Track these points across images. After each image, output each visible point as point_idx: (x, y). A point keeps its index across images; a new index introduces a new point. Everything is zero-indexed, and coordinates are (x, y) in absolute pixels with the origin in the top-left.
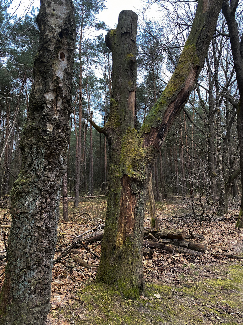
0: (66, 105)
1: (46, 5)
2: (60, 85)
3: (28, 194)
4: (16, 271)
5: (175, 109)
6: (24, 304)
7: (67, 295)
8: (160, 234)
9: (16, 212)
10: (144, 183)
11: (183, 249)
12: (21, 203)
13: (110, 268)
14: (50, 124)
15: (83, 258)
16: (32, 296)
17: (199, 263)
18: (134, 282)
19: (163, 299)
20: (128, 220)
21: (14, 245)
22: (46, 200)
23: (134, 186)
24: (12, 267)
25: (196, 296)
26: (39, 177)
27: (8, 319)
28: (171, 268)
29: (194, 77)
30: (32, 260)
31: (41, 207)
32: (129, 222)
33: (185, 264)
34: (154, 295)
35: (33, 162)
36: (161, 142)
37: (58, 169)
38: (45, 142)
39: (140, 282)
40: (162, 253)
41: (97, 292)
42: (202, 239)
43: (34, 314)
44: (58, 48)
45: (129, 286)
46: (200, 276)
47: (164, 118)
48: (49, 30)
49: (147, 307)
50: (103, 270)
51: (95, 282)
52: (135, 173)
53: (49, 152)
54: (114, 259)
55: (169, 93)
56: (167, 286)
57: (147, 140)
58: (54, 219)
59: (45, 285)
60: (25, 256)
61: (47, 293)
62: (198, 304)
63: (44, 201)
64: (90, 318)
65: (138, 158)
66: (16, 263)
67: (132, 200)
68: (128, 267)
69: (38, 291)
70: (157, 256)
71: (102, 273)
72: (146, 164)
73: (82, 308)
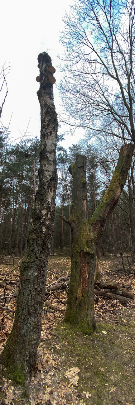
0: (52, 216)
1: (43, 165)
2: (50, 206)
3: (31, 268)
4: (22, 317)
5: (110, 209)
6: (27, 338)
7: (47, 332)
8: (102, 285)
9: (23, 279)
10: (94, 255)
11: (119, 297)
12: (26, 273)
13: (73, 313)
14: (44, 227)
15: (51, 303)
16: (31, 333)
17: (130, 307)
18: (89, 322)
19: (108, 334)
20: (84, 280)
21: (21, 300)
22: (41, 271)
23: (88, 258)
24: (20, 314)
25: (130, 332)
26: (37, 258)
27: (17, 348)
28: (111, 310)
29: (120, 191)
30: (32, 309)
31: (38, 276)
32: (85, 281)
33: (121, 307)
34: (102, 332)
35: (34, 249)
36: (103, 229)
37: (47, 252)
38: (41, 238)
39: (93, 322)
40: (104, 299)
41: (66, 330)
42: (131, 288)
43: (33, 345)
44: (49, 186)
45: (86, 325)
46: (132, 317)
47: (104, 215)
48: (45, 178)
49: (99, 340)
50: (69, 314)
51: (64, 322)
52: (88, 249)
53: (43, 243)
54: (77, 306)
55: (106, 200)
56: (110, 325)
57: (95, 228)
58: (44, 282)
59: (39, 325)
60: (28, 307)
61: (39, 331)
62: (131, 338)
63: (39, 272)
64: (63, 348)
65: (90, 239)
66: (22, 312)
67: (87, 266)
68: (86, 312)
69: (35, 330)
70: (101, 302)
71: (68, 316)
72: (94, 243)
73: (57, 341)
